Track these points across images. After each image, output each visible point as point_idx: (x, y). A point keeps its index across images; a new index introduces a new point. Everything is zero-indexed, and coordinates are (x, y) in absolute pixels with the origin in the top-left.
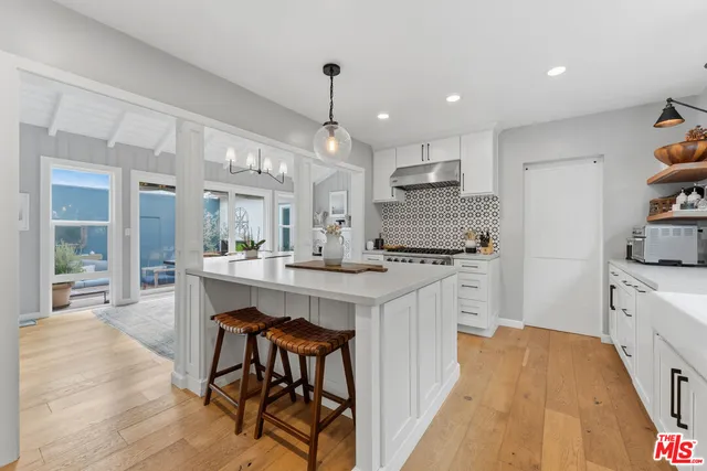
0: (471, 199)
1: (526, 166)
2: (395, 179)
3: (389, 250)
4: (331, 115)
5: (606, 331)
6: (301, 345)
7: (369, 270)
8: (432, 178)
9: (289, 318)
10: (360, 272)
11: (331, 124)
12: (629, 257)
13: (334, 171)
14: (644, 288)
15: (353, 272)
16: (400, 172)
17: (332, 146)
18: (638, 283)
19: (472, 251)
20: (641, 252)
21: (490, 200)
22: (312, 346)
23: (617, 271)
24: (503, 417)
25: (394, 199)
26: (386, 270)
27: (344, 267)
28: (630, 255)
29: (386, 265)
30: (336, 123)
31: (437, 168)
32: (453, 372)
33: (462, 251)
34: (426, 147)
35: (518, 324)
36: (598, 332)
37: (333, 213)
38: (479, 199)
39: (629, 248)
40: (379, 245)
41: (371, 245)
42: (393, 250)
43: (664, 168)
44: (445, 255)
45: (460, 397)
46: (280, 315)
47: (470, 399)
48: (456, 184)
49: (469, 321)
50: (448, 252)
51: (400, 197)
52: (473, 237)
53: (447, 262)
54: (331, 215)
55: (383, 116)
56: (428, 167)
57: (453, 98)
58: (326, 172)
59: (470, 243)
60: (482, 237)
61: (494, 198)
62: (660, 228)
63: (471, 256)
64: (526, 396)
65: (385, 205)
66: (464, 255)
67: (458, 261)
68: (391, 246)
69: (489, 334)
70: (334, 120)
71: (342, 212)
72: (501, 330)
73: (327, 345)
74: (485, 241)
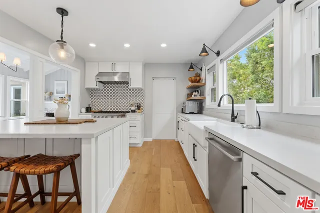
0: (133, 90)
1: (153, 78)
2: (98, 77)
3: (95, 112)
4: (62, 37)
5: (177, 137)
6: (41, 169)
7: (86, 122)
8: (116, 79)
9: (29, 156)
10: (81, 123)
11: (62, 42)
12: (182, 112)
13: (59, 68)
14: (186, 120)
15: (77, 123)
16: (100, 74)
17: (62, 54)
18: (185, 119)
19: (134, 111)
20: (185, 110)
21: (141, 90)
22: (51, 167)
23: (180, 116)
24: (147, 176)
25: (97, 87)
26: (96, 121)
27: (69, 121)
28: (183, 111)
29: (95, 119)
30: (65, 42)
31: (118, 75)
32: (127, 164)
33: (130, 112)
34: (113, 64)
35: (150, 140)
36: (174, 138)
37: (57, 93)
38: (136, 90)
39: (182, 109)
40: (88, 110)
41: (84, 110)
42: (97, 113)
43: (190, 84)
44: (123, 114)
45: (131, 173)
46: (21, 155)
47: (134, 173)
48: (127, 83)
49: (133, 141)
50: (124, 112)
51: (101, 86)
52: (134, 106)
53: (124, 116)
54: (55, 94)
55: (92, 45)
56: (114, 74)
57: (127, 45)
58: (54, 68)
59: (133, 108)
60: (138, 106)
61: (142, 90)
62: (189, 102)
63: (134, 114)
64: (154, 166)
65: (92, 90)
66: (130, 113)
67: (128, 116)
68: (95, 111)
69: (140, 145)
70: (63, 40)
71: (63, 92)
72: (145, 143)
73: (61, 164)
74: (139, 107)
